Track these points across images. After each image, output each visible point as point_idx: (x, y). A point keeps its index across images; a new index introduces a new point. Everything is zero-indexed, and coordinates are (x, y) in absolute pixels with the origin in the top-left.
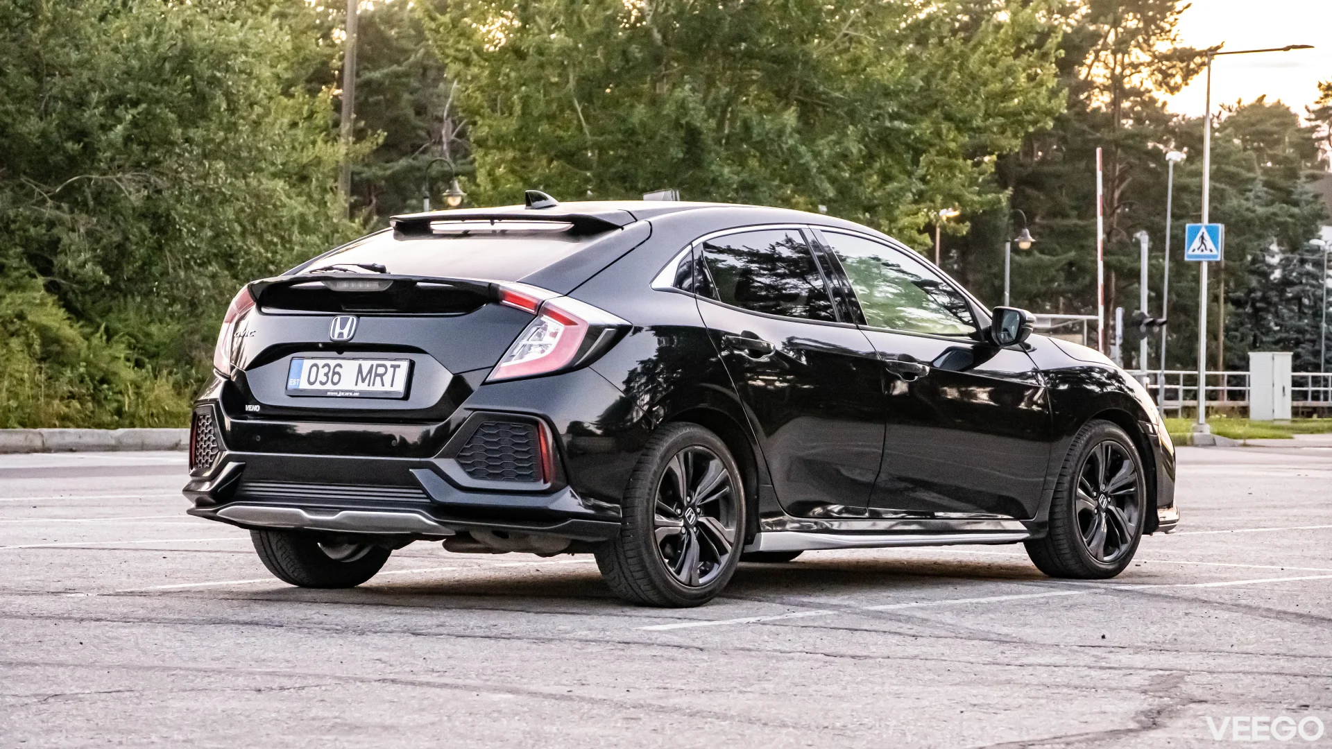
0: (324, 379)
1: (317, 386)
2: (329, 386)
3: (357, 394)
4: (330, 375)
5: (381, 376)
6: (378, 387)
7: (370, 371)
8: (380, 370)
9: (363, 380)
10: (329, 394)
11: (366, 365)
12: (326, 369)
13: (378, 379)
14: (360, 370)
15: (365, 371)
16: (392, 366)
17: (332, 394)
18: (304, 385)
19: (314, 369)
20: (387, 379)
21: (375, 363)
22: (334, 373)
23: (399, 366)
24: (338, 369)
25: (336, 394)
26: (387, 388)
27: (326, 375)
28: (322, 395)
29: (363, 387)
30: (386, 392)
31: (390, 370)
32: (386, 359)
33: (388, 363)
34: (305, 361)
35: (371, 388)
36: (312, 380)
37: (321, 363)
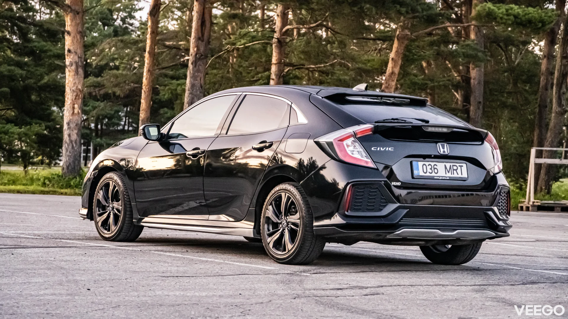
0: (431, 171)
1: (428, 174)
2: (433, 174)
3: (448, 178)
4: (433, 169)
5: (456, 170)
6: (455, 175)
7: (450, 168)
8: (455, 168)
9: (449, 172)
10: (435, 178)
11: (448, 165)
12: (430, 167)
13: (455, 171)
14: (446, 168)
15: (448, 168)
16: (459, 166)
17: (437, 178)
18: (422, 174)
19: (424, 166)
20: (459, 171)
21: (452, 164)
22: (434, 169)
23: (462, 166)
24: (435, 167)
25: (438, 178)
26: (460, 175)
27: (431, 169)
28: (432, 178)
29: (449, 175)
30: (460, 178)
31: (459, 168)
32: (457, 163)
33: (458, 165)
34: (419, 163)
35: (453, 176)
36: (425, 171)
37: (427, 164)
